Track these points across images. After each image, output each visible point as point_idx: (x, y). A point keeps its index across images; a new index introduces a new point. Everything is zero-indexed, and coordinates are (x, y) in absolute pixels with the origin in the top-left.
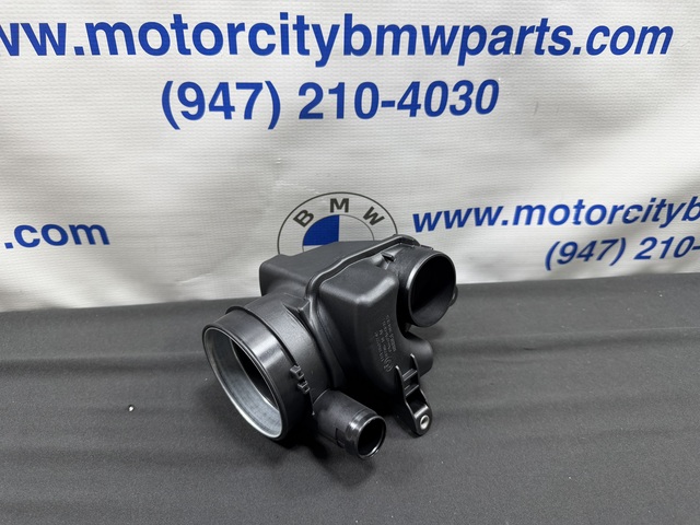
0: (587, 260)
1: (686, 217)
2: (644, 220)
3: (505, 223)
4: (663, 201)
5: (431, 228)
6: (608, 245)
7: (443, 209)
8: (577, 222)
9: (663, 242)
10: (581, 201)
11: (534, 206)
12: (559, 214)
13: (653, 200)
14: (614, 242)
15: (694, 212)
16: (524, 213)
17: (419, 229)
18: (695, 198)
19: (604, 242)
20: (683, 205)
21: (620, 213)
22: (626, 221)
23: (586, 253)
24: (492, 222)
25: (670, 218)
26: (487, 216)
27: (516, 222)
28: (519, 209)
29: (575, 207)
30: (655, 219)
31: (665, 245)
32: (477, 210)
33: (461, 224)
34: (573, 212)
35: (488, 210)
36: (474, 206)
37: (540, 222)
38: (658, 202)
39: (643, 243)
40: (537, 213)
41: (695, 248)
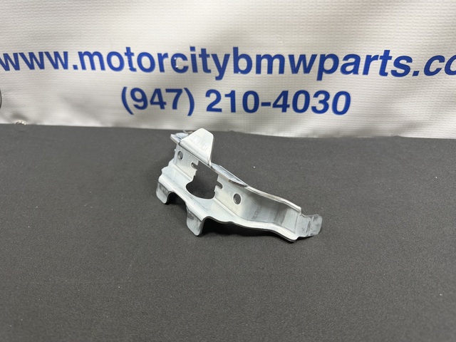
0: (162, 107)
1: (237, 70)
2: (195, 70)
3: (75, 67)
4: (203, 51)
5: (17, 67)
6: (174, 94)
7: (18, 51)
8: (133, 69)
9: (226, 96)
10: (128, 49)
11: (92, 53)
12: (115, 61)
13: (193, 49)
14: (179, 92)
15: (243, 64)
16: (86, 58)
17: (7, 68)
18: (236, 50)
19: (168, 91)
20: (227, 57)
21: (167, 62)
22: (177, 70)
23: (156, 99)
24: (65, 66)
25: (222, 71)
26: (59, 60)
27: (84, 67)
28: (81, 55)
29: (126, 54)
30: (206, 70)
31: (229, 98)
32: (47, 54)
33: (42, 66)
34: (126, 59)
35: (57, 54)
36: (43, 50)
37: (103, 68)
38: (198, 52)
39: (208, 94)
40: (96, 58)
41: (264, 104)
